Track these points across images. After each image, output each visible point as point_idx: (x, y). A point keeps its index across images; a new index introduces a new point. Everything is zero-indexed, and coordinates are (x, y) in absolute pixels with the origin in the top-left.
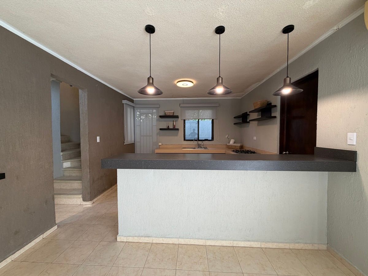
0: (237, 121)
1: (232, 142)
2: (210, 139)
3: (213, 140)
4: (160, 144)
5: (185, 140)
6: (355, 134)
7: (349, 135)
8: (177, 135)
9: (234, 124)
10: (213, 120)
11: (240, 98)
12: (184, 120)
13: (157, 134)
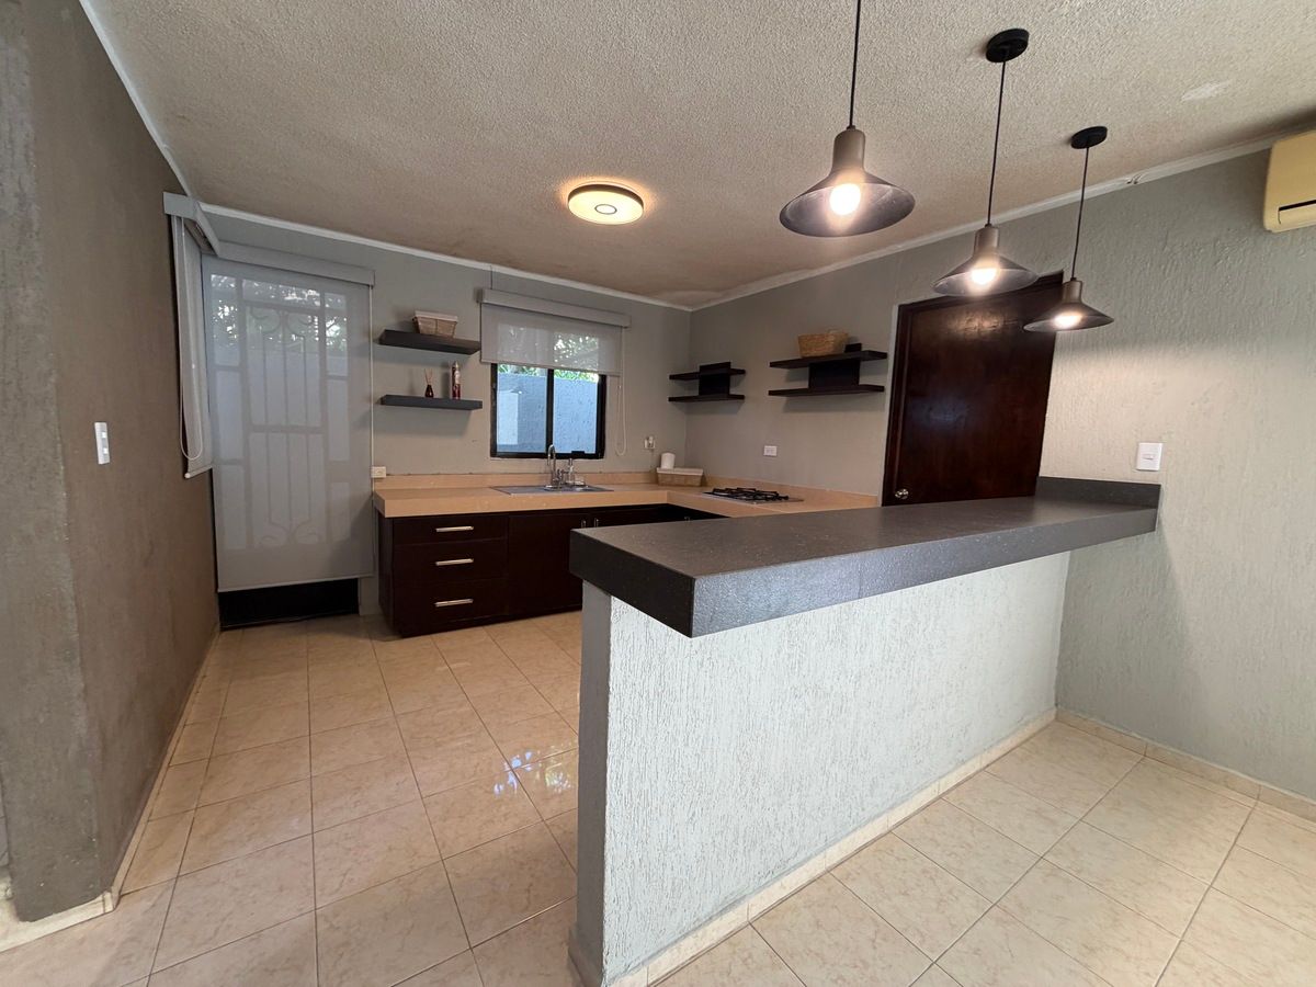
0: (680, 390)
1: (668, 463)
2: (592, 450)
3: (602, 457)
4: (379, 472)
5: (494, 453)
6: (1161, 445)
7: (1145, 448)
8: (461, 431)
9: (671, 399)
10: (603, 378)
11: (690, 310)
12: (494, 367)
13: (364, 422)
